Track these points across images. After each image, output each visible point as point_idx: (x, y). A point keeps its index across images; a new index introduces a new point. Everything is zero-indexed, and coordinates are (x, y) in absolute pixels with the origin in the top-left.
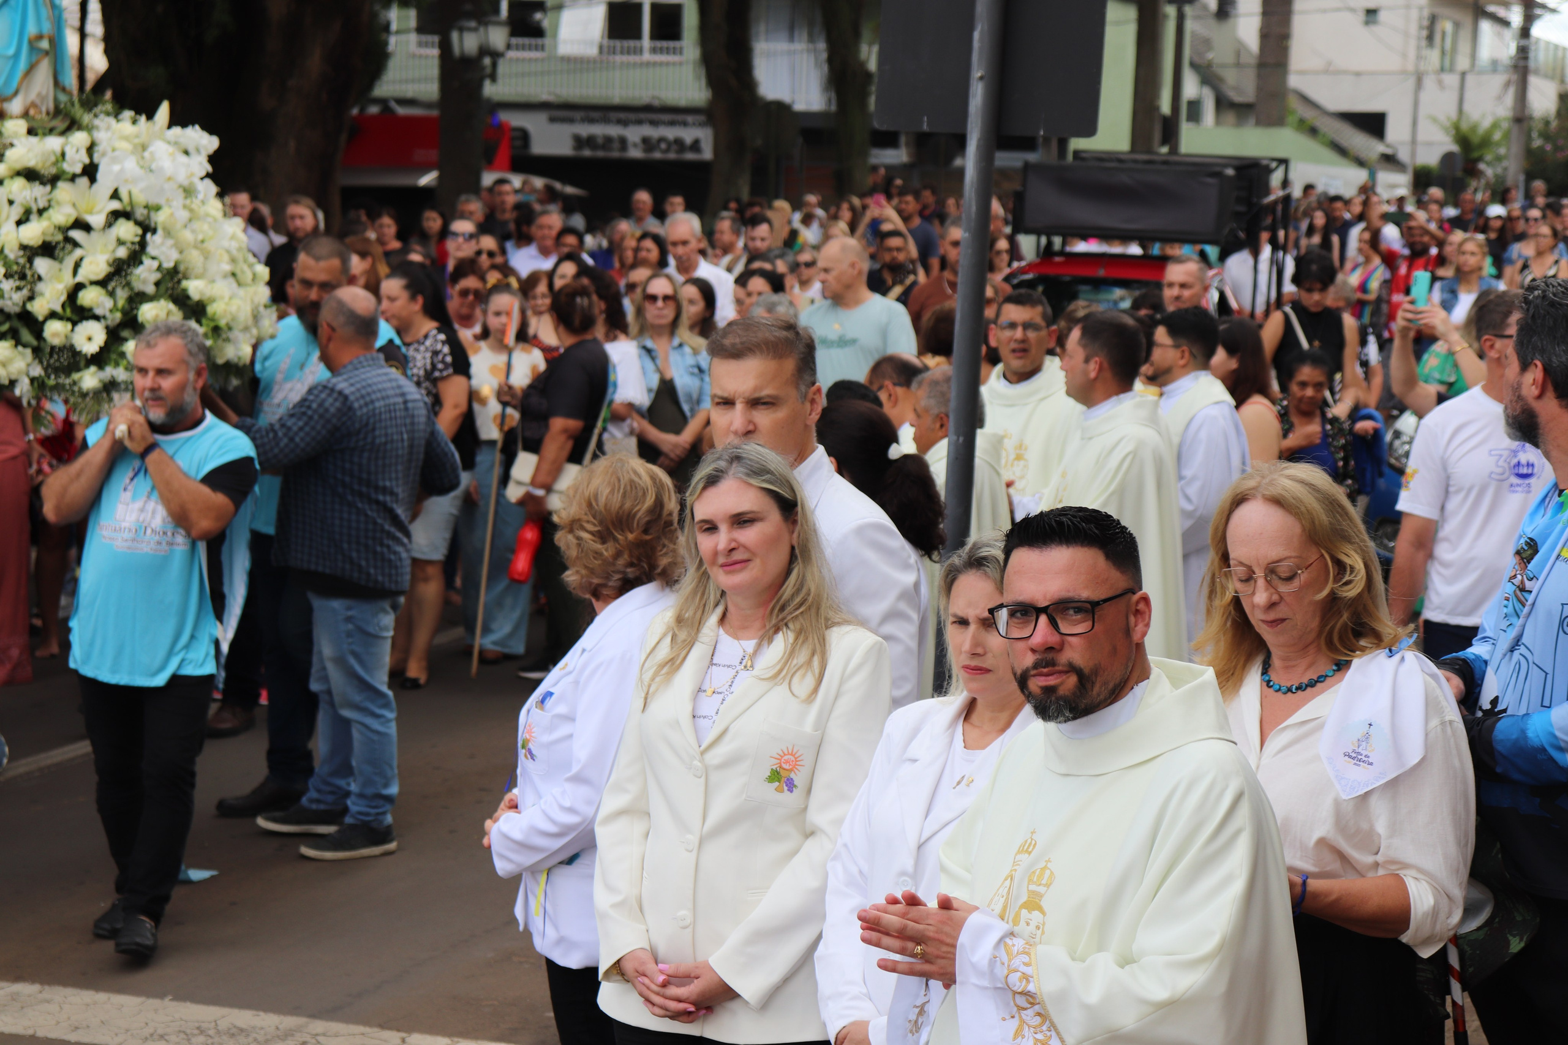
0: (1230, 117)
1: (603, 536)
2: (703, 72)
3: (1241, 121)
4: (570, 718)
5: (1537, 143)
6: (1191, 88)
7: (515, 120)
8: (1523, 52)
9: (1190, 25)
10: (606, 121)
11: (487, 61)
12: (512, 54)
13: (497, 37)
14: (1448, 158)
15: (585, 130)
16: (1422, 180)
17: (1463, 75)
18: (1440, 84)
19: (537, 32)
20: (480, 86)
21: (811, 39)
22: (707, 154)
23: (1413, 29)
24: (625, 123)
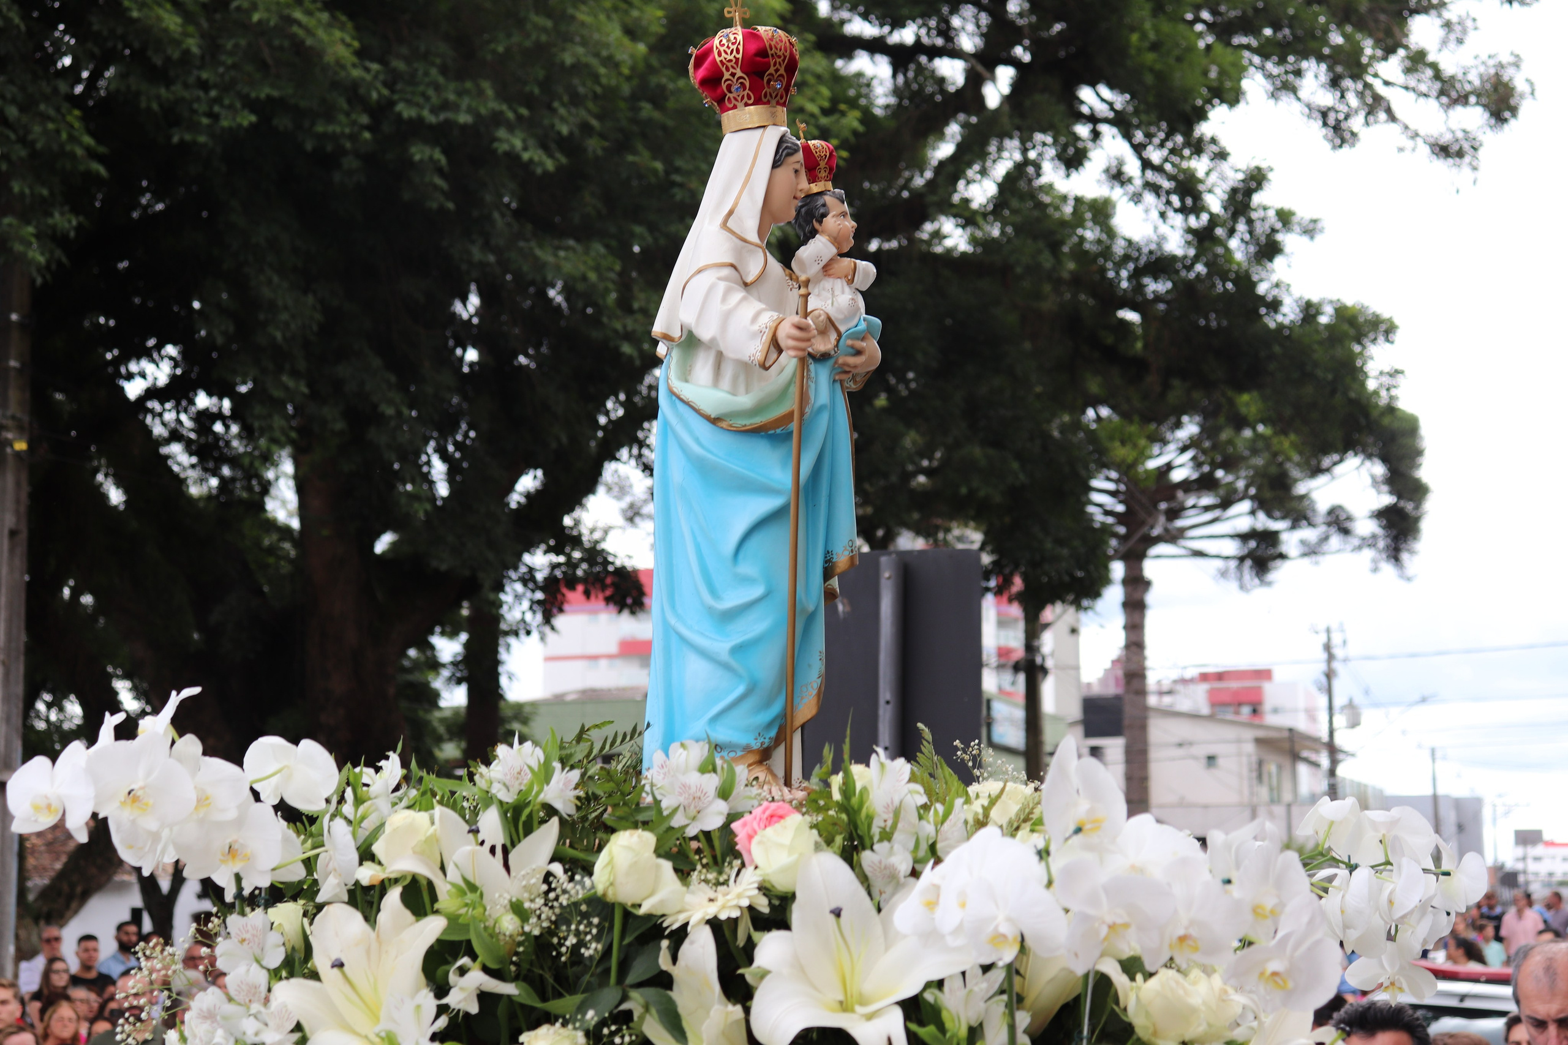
8: (1333, 788)
17: (1289, 806)
18: (1271, 814)
23: (1245, 771)
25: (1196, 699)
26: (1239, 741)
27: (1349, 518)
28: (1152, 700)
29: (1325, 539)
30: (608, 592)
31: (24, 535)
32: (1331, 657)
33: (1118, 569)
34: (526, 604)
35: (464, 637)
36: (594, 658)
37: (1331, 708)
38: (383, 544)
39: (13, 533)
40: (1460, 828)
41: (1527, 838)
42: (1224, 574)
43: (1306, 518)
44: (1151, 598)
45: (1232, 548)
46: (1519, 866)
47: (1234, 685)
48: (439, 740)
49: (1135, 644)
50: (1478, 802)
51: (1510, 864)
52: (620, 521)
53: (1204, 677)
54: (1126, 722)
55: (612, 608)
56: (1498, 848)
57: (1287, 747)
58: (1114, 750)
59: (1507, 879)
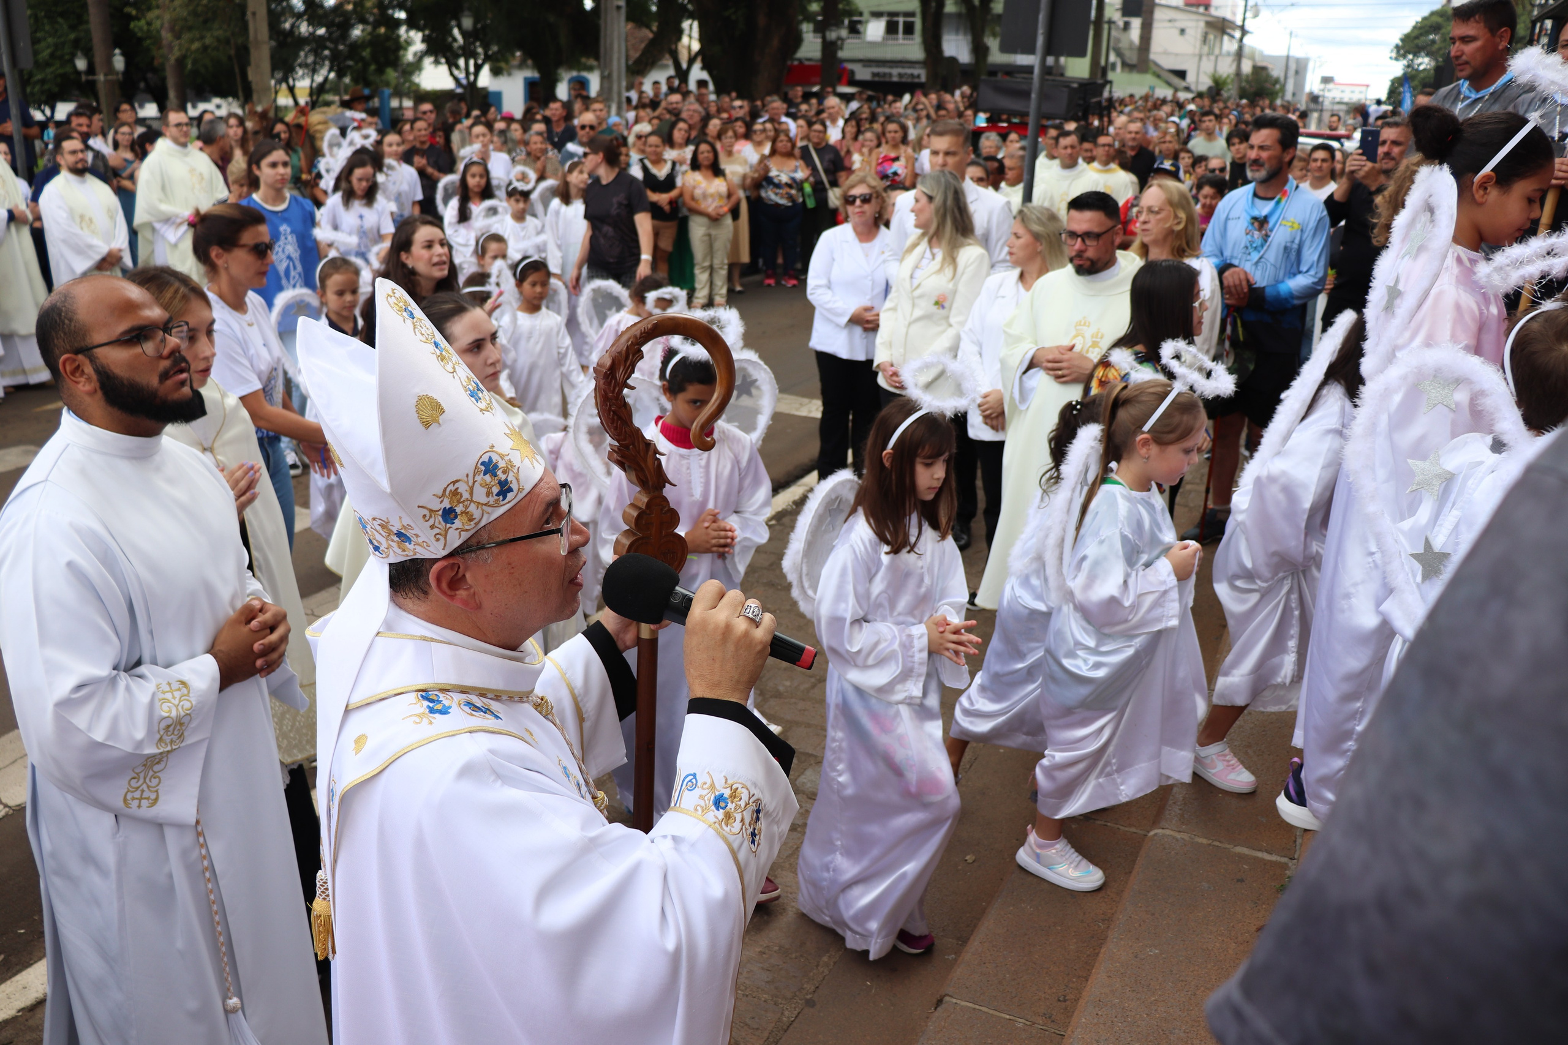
0: (1127, 69)
2: (922, 48)
3: (1131, 75)
5: (1244, 84)
6: (1113, 58)
7: (850, 66)
8: (1241, 48)
9: (1114, 33)
10: (884, 66)
11: (839, 42)
12: (849, 41)
13: (844, 33)
14: (1210, 89)
15: (876, 70)
16: (1200, 95)
17: (1217, 57)
18: (1209, 60)
19: (858, 32)
20: (836, 52)
21: (965, 34)
22: (923, 79)
23: (1199, 36)
24: (891, 67)
26: (1198, 21)
37: (1246, 6)
40: (1297, 72)
41: (1326, 80)
46: (1321, 93)
50: (1307, 61)
51: (1316, 91)
54: (1143, 10)
56: (1312, 84)
57: (1220, 27)
58: (1136, 23)
59: (1314, 99)
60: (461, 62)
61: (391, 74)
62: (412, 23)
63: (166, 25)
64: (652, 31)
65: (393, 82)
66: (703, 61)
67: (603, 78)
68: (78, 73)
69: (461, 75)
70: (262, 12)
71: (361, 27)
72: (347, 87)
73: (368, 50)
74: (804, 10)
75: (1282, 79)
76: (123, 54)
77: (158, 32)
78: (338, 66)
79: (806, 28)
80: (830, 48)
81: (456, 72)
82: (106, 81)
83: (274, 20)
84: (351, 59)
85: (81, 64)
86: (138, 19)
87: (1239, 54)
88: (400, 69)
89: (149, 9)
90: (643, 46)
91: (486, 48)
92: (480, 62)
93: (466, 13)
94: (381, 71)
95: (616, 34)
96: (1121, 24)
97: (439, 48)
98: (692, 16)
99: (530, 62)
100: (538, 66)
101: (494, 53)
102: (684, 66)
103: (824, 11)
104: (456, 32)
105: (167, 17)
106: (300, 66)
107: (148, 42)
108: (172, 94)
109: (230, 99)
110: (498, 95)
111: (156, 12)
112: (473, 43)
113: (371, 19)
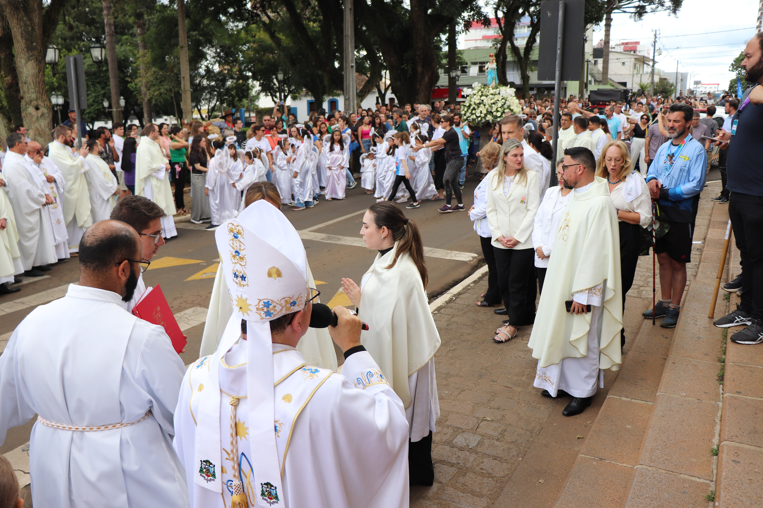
0: (597, 83)
1: (489, 158)
3: (599, 84)
4: (484, 192)
5: (656, 87)
6: (590, 78)
8: (653, 70)
9: (589, 66)
11: (457, 78)
12: (461, 76)
13: (459, 73)
14: (639, 90)
17: (641, 75)
18: (637, 77)
19: (466, 72)
20: (456, 82)
21: (517, 70)
23: (632, 65)
25: (621, 49)
26: (631, 58)
27: (664, 2)
28: (610, 49)
29: (658, 7)
30: (482, 21)
31: (353, 10)
32: (656, 37)
33: (605, 17)
34: (463, 25)
35: (447, 35)
36: (476, 40)
37: (654, 51)
38: (430, 11)
39: (350, 9)
40: (682, 80)
41: (697, 83)
42: (631, 17)
43: (653, 2)
44: (612, 23)
45: (633, 10)
46: (695, 89)
47: (630, 46)
48: (442, 59)
49: (607, 35)
50: (687, 73)
51: (692, 89)
52: (484, 5)
53: (623, 44)
54: (604, 54)
55: (483, 26)
56: (690, 85)
57: (643, 60)
58: (600, 61)
59: (692, 92)
60: (278, 94)
61: (245, 101)
62: (254, 78)
63: (144, 84)
64: (367, 76)
65: (246, 105)
66: (392, 89)
67: (345, 100)
68: (105, 108)
69: (277, 100)
70: (187, 77)
71: (231, 80)
72: (224, 108)
73: (234, 91)
74: (439, 63)
75: (675, 84)
76: (124, 99)
77: (140, 87)
78: (221, 99)
79: (441, 71)
80: (452, 81)
81: (275, 99)
82: (117, 111)
83: (192, 79)
84: (227, 96)
85: (106, 104)
86: (131, 83)
87: (653, 73)
88: (249, 99)
89: (136, 78)
90: (363, 83)
91: (289, 87)
92: (286, 94)
93: (280, 72)
94: (240, 100)
95: (351, 79)
96: (593, 62)
97: (267, 88)
98: (386, 68)
99: (310, 93)
100: (314, 95)
101: (293, 90)
102: (383, 92)
103: (449, 63)
104: (275, 80)
105: (144, 81)
106: (203, 99)
107: (136, 92)
108: (146, 115)
109: (172, 116)
110: (295, 109)
111: (139, 79)
112: (283, 86)
113: (236, 77)
